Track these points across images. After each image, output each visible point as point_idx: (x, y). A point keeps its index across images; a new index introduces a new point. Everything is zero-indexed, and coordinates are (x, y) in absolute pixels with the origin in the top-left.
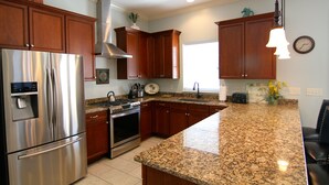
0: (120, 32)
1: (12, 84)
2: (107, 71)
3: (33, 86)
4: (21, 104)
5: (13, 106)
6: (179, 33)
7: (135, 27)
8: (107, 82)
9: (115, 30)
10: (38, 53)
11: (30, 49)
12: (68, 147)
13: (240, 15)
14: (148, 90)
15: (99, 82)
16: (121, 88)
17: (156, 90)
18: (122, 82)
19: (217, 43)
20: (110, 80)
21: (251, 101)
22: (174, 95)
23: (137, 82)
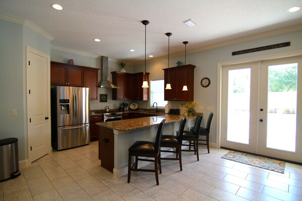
0: (114, 74)
1: (60, 100)
2: (106, 95)
3: (68, 101)
4: (63, 108)
5: (60, 108)
6: (148, 74)
7: (124, 71)
8: (106, 101)
9: (112, 73)
10: (71, 87)
11: (67, 85)
12: (84, 128)
13: (175, 65)
14: (132, 107)
15: (101, 101)
16: (114, 105)
17: (136, 107)
18: (114, 102)
19: (164, 80)
20: (108, 100)
21: (181, 113)
22: (145, 110)
23: (125, 102)
